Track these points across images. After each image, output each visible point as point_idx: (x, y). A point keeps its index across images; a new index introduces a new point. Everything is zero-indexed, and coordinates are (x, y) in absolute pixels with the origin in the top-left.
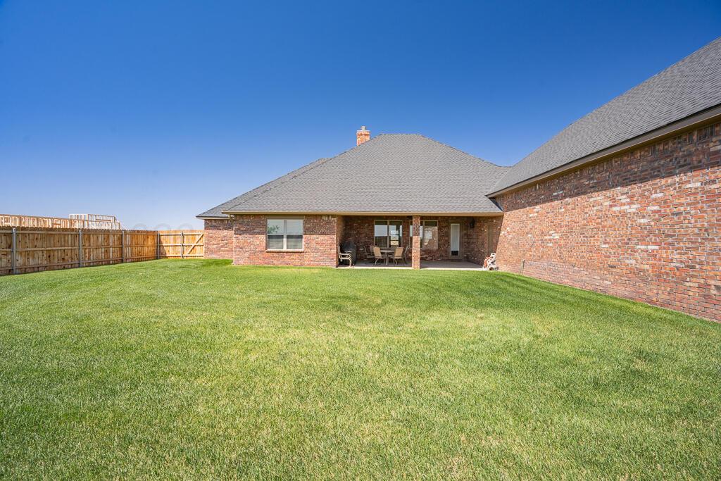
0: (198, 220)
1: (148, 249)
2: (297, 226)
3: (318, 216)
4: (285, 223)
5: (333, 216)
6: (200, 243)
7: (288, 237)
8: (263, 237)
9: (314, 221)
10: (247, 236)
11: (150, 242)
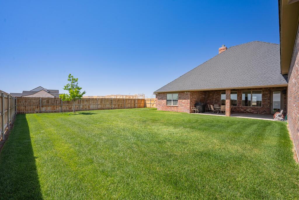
0: (154, 95)
1: (142, 105)
2: (176, 96)
3: (183, 92)
4: (172, 95)
5: (189, 92)
6: (155, 103)
7: (173, 100)
8: (165, 101)
9: (182, 94)
10: (161, 100)
11: (143, 102)
